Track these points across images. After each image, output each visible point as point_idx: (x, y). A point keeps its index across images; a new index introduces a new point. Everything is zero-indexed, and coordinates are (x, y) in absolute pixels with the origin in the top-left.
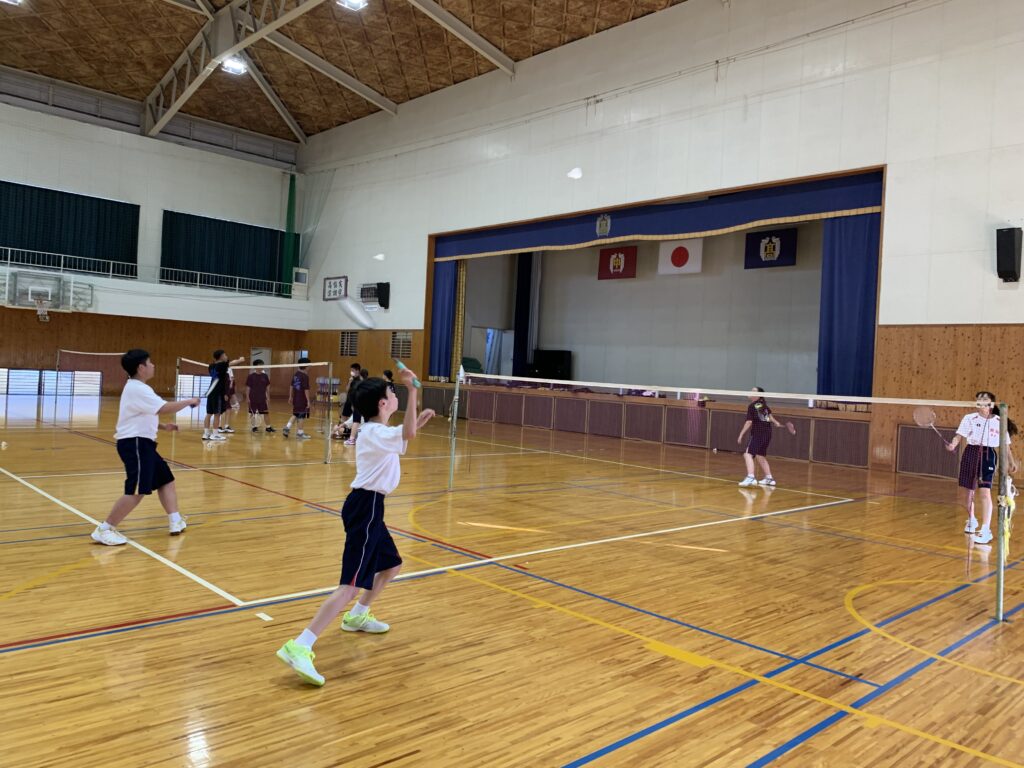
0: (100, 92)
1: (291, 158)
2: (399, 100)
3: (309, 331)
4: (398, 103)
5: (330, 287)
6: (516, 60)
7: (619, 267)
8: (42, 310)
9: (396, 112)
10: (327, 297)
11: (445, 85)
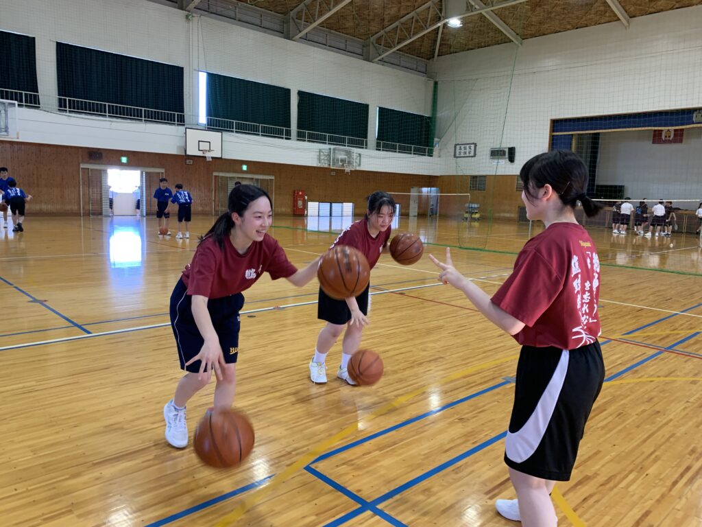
0: (348, 36)
1: (423, 70)
2: (524, 37)
3: (441, 176)
4: (523, 39)
5: (460, 149)
6: (631, 17)
7: (670, 137)
8: (348, 169)
9: (521, 44)
10: (457, 155)
11: (569, 29)
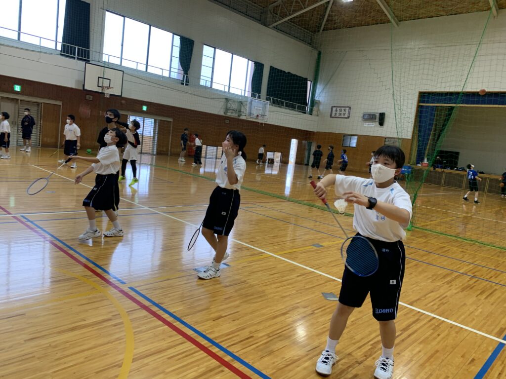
0: (249, 2)
4: (400, 21)
5: (336, 111)
6: (500, 9)
10: (333, 116)
